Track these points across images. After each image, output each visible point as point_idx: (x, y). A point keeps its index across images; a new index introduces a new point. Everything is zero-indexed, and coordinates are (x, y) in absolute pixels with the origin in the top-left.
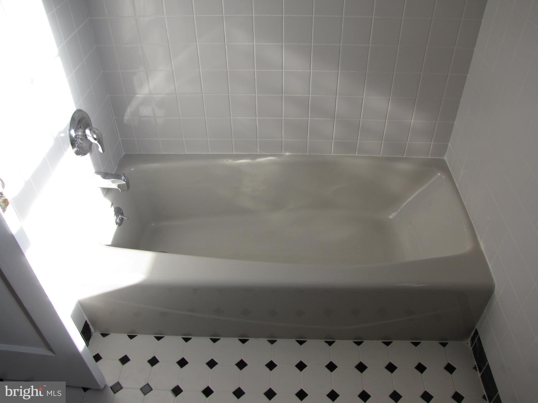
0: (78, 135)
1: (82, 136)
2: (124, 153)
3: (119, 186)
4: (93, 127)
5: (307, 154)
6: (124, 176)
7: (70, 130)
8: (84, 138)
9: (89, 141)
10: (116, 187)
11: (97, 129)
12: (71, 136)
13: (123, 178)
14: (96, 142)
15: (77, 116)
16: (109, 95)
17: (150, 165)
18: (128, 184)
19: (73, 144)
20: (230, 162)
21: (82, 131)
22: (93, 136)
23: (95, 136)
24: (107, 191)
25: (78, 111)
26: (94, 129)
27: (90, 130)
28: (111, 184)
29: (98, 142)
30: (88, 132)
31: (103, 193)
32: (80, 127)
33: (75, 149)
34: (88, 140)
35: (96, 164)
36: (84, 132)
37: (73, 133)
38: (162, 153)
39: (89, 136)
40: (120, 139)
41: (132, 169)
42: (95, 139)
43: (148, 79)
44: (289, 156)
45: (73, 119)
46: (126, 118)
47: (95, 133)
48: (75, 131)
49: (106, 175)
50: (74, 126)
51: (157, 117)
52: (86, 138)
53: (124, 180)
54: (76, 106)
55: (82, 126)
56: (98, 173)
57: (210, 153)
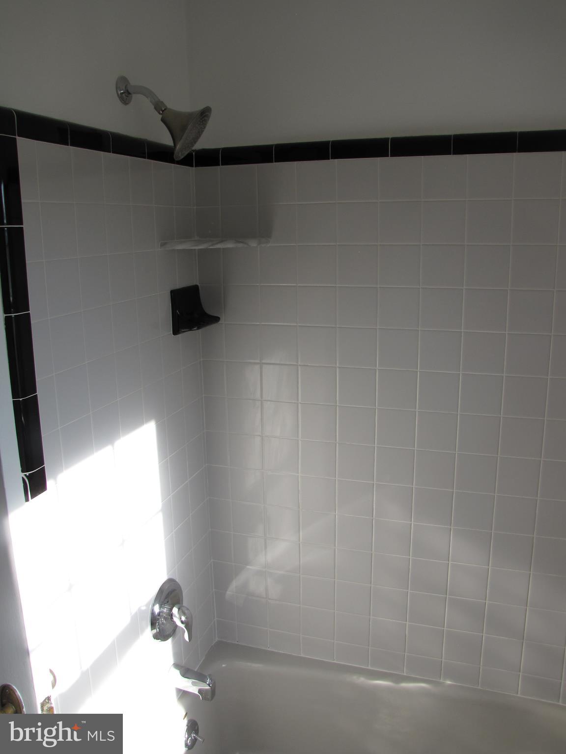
0: (162, 612)
1: (167, 615)
2: (217, 639)
3: (200, 691)
4: (184, 605)
5: (479, 688)
6: (211, 679)
7: (154, 605)
8: (169, 617)
9: (174, 623)
10: (197, 693)
11: (188, 609)
12: (153, 613)
13: (208, 681)
14: (183, 626)
15: (167, 587)
16: (212, 560)
17: (249, 664)
18: (213, 691)
19: (153, 625)
20: (362, 680)
21: (169, 609)
22: (181, 618)
23: (183, 618)
24: (183, 694)
25: (170, 581)
26: (184, 609)
27: (179, 609)
28: (191, 686)
29: (186, 627)
30: (175, 610)
31: (177, 695)
32: (168, 602)
33: (155, 631)
34: (173, 621)
35: (177, 655)
36: (171, 610)
37: (157, 609)
38: (269, 649)
39: (175, 616)
40: (216, 619)
41: (223, 666)
42: (182, 622)
43: (266, 548)
44: (450, 686)
45: (161, 590)
46: (229, 593)
47: (184, 614)
48: (160, 607)
49: (186, 672)
50: (160, 600)
51: (270, 599)
52: (172, 618)
53: (209, 685)
54: (168, 574)
55: (170, 602)
56: (177, 666)
57: (335, 662)
